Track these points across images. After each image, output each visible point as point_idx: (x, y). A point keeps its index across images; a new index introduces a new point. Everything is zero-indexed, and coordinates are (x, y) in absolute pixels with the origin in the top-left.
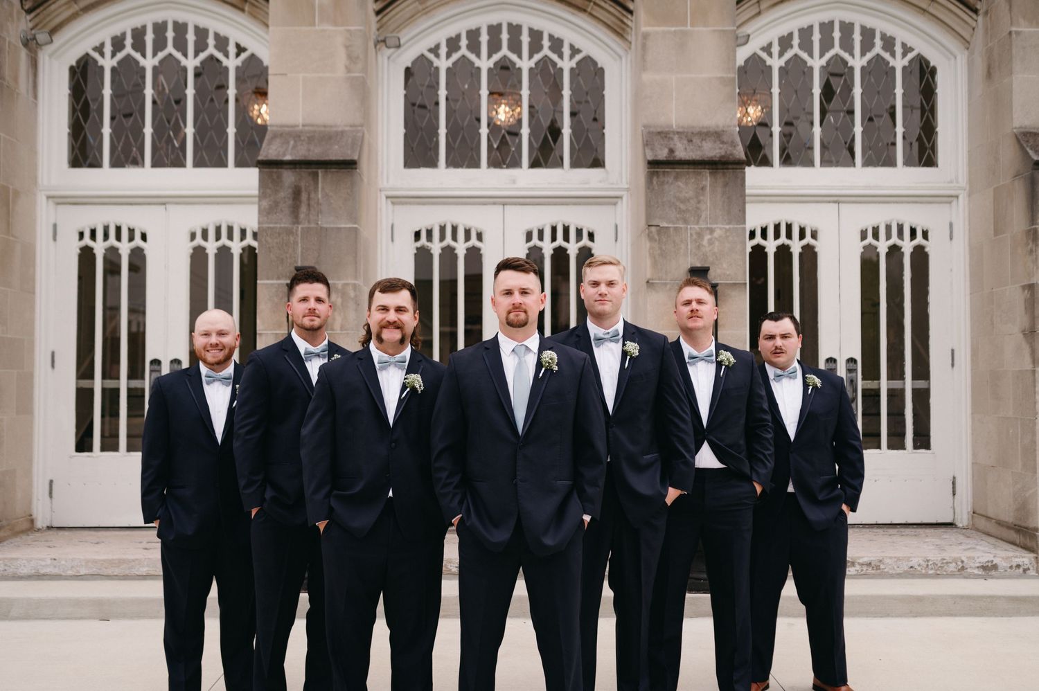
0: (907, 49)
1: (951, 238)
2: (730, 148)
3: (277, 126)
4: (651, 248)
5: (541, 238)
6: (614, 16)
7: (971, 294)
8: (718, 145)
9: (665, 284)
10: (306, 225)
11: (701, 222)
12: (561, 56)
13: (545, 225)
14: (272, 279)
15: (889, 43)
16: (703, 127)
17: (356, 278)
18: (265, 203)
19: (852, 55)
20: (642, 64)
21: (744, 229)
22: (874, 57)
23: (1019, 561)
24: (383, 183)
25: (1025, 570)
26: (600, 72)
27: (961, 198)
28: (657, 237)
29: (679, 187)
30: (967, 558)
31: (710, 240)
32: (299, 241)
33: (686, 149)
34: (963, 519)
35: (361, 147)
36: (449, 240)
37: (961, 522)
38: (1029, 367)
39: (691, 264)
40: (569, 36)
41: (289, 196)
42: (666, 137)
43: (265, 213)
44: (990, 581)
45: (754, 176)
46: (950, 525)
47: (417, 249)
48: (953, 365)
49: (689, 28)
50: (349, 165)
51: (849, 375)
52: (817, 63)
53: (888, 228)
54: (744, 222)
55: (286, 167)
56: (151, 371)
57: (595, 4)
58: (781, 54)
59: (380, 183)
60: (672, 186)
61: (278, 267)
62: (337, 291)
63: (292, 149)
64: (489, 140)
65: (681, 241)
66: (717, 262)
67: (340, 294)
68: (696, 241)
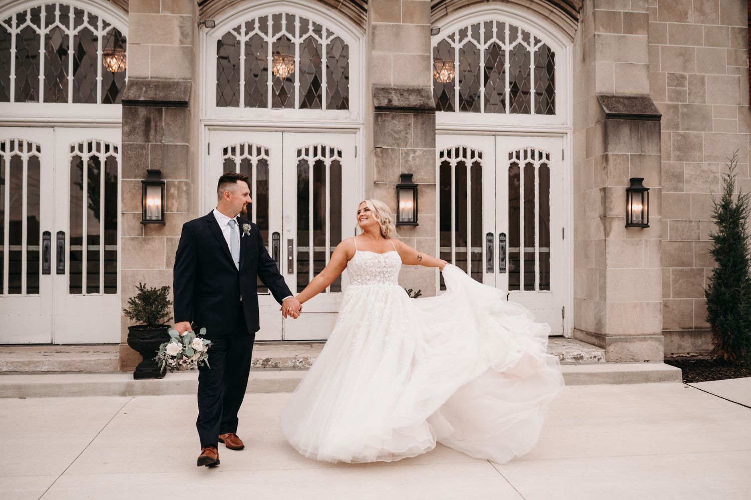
0: (537, 41)
1: (563, 160)
2: (427, 100)
3: (133, 78)
4: (377, 162)
5: (307, 154)
6: (355, 12)
7: (574, 194)
8: (419, 98)
9: (386, 184)
10: (154, 143)
11: (408, 146)
12: (321, 37)
13: (310, 146)
14: (132, 178)
15: (526, 36)
16: (410, 86)
17: (187, 178)
18: (127, 128)
19: (504, 43)
20: (372, 45)
21: (434, 151)
22: (517, 45)
23: (595, 354)
24: (202, 116)
25: (599, 359)
26: (345, 48)
27: (568, 134)
28: (380, 155)
29: (394, 123)
30: (566, 352)
31: (412, 157)
32: (150, 154)
33: (399, 100)
34: (568, 333)
35: (190, 92)
36: (246, 155)
37: (567, 335)
38: (603, 238)
39: (402, 172)
40: (326, 24)
42: (387, 92)
43: (127, 135)
44: (578, 366)
45: (441, 117)
46: (561, 337)
47: (225, 160)
48: (563, 238)
49: (402, 23)
50: (183, 105)
51: (501, 244)
52: (482, 47)
53: (526, 152)
54: (435, 147)
55: (141, 105)
56: (44, 240)
57: (343, 4)
58: (460, 41)
59: (201, 116)
60: (390, 123)
61: (135, 170)
62: (174, 186)
63: (144, 93)
64: (273, 90)
65: (396, 157)
66: (418, 171)
67: (176, 188)
68: (405, 158)
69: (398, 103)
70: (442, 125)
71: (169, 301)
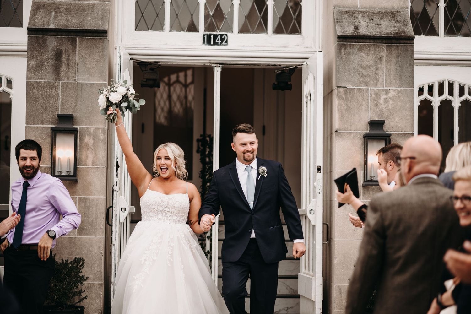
2: (403, 27)
4: (339, 105)
8: (393, 23)
9: (350, 133)
10: (66, 81)
11: (378, 85)
14: (38, 124)
16: (381, 8)
17: (105, 124)
18: (32, 63)
21: (413, 90)
24: (118, 43)
28: (344, 96)
29: (361, 57)
31: (384, 99)
32: (60, 94)
33: (368, 26)
35: (109, 18)
39: (370, 118)
41: (52, 57)
42: (352, 16)
43: (33, 71)
45: (422, 44)
50: (102, 34)
54: (413, 86)
55: (50, 34)
59: (116, 42)
60: (356, 56)
61: (42, 114)
62: (90, 134)
63: (54, 19)
64: (206, 8)
65: (363, 99)
66: (391, 117)
67: (92, 137)
68: (374, 99)
69: (367, 30)
70: (421, 53)
71: (83, 276)
